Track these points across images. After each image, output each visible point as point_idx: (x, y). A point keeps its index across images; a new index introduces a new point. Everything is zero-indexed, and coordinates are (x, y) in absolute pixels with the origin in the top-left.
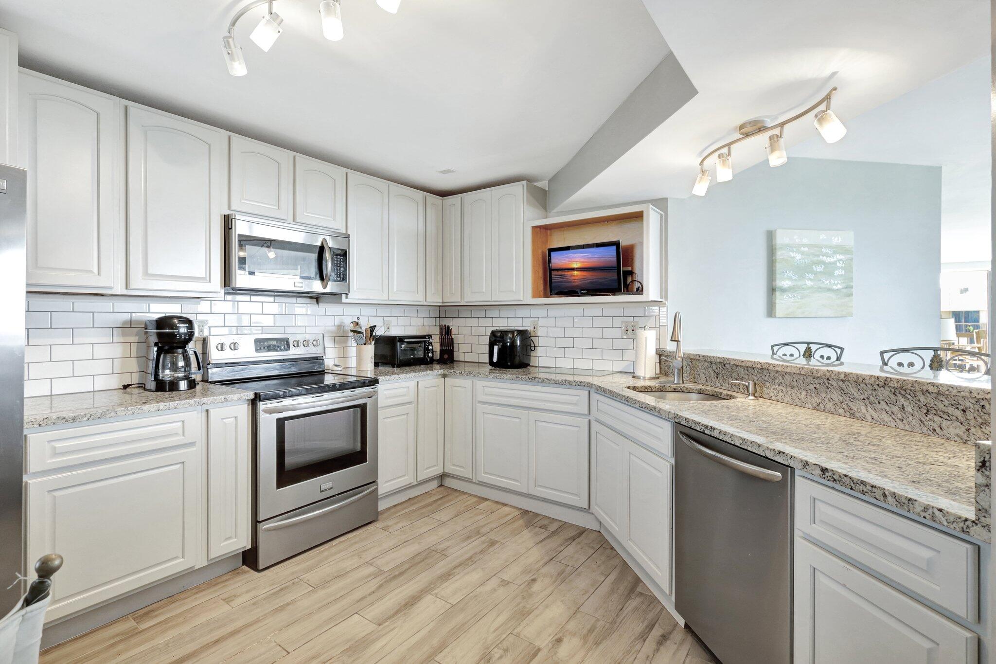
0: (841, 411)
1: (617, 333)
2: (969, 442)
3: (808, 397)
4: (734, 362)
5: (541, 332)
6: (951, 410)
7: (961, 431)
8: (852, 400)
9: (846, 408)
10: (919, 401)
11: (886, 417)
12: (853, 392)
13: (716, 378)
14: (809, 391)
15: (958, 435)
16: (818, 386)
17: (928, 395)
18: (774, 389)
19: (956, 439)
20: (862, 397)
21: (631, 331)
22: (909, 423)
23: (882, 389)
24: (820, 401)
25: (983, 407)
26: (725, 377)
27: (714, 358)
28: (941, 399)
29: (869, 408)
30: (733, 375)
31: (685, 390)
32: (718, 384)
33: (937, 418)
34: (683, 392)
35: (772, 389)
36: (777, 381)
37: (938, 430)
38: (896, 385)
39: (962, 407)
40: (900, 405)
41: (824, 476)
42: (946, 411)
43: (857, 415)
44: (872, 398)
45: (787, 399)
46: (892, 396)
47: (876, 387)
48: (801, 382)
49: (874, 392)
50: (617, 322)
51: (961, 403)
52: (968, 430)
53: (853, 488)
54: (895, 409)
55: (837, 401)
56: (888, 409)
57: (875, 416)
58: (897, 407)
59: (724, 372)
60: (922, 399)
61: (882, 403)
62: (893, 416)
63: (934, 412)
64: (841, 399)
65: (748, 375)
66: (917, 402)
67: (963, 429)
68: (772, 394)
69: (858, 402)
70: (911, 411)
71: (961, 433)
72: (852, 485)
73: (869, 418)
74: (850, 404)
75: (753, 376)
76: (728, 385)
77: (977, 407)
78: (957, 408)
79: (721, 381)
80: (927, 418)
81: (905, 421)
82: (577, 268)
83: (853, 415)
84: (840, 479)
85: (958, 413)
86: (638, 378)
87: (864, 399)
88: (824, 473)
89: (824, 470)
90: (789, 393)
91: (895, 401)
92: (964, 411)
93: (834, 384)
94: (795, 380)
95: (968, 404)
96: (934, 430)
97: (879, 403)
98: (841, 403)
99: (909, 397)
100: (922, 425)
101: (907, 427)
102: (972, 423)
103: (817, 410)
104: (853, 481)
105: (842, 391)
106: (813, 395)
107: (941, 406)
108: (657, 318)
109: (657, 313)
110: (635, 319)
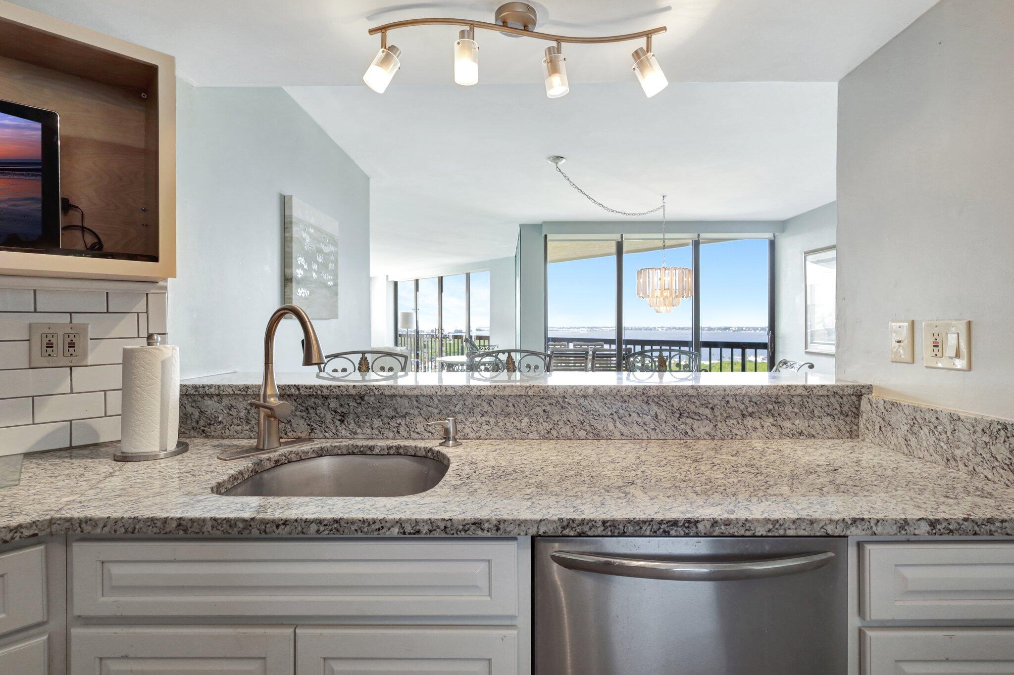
0: (582, 434)
1: (14, 353)
2: (716, 437)
3: (533, 424)
4: (393, 391)
6: (702, 410)
7: (709, 428)
8: (596, 418)
9: (588, 428)
10: (673, 406)
11: (636, 430)
12: (598, 407)
13: (338, 423)
14: (534, 417)
15: (707, 433)
16: (548, 408)
17: (681, 399)
18: (472, 422)
19: (706, 437)
20: (609, 413)
21: (62, 348)
22: (662, 431)
23: (633, 399)
24: (551, 426)
25: (728, 402)
26: (363, 418)
27: (341, 388)
28: (693, 401)
29: (618, 424)
30: (383, 413)
31: (293, 457)
32: (343, 433)
33: (689, 421)
34: (289, 462)
35: (468, 423)
36: (479, 409)
37: (690, 431)
38: (655, 393)
39: (711, 406)
40: (653, 413)
41: (934, 531)
42: (697, 411)
43: (603, 434)
44: (621, 411)
45: (497, 432)
46: (645, 407)
47: (626, 398)
48: (521, 406)
49: (624, 405)
50: (13, 326)
51: (710, 401)
52: (715, 426)
53: (978, 532)
54: (648, 419)
55: (576, 422)
56: (639, 420)
57: (625, 430)
58: (649, 417)
59: (359, 410)
60: (676, 403)
61: (633, 414)
62: (645, 427)
63: (686, 414)
64: (582, 418)
65: (418, 408)
66: (670, 408)
67: (711, 426)
68: (467, 430)
69: (603, 418)
70: (665, 418)
71: (710, 430)
72: (976, 528)
73: (618, 435)
74: (594, 423)
75: (430, 409)
76: (369, 431)
77: (723, 403)
78: (707, 407)
79: (352, 426)
80: (680, 422)
81: (658, 430)
83: (597, 436)
84: (958, 527)
85: (707, 412)
87: (612, 414)
88: (934, 528)
89: (933, 524)
90: (500, 424)
91: (647, 411)
92: (712, 409)
93: (573, 401)
94: (511, 405)
95: (716, 401)
96: (686, 433)
97: (630, 415)
98: (582, 423)
99: (662, 403)
100: (675, 430)
101: (660, 436)
102: (719, 419)
103: (547, 438)
104: (977, 523)
105: (583, 409)
106: (541, 421)
107: (693, 408)
108: (143, 317)
109: (141, 306)
110: (77, 319)
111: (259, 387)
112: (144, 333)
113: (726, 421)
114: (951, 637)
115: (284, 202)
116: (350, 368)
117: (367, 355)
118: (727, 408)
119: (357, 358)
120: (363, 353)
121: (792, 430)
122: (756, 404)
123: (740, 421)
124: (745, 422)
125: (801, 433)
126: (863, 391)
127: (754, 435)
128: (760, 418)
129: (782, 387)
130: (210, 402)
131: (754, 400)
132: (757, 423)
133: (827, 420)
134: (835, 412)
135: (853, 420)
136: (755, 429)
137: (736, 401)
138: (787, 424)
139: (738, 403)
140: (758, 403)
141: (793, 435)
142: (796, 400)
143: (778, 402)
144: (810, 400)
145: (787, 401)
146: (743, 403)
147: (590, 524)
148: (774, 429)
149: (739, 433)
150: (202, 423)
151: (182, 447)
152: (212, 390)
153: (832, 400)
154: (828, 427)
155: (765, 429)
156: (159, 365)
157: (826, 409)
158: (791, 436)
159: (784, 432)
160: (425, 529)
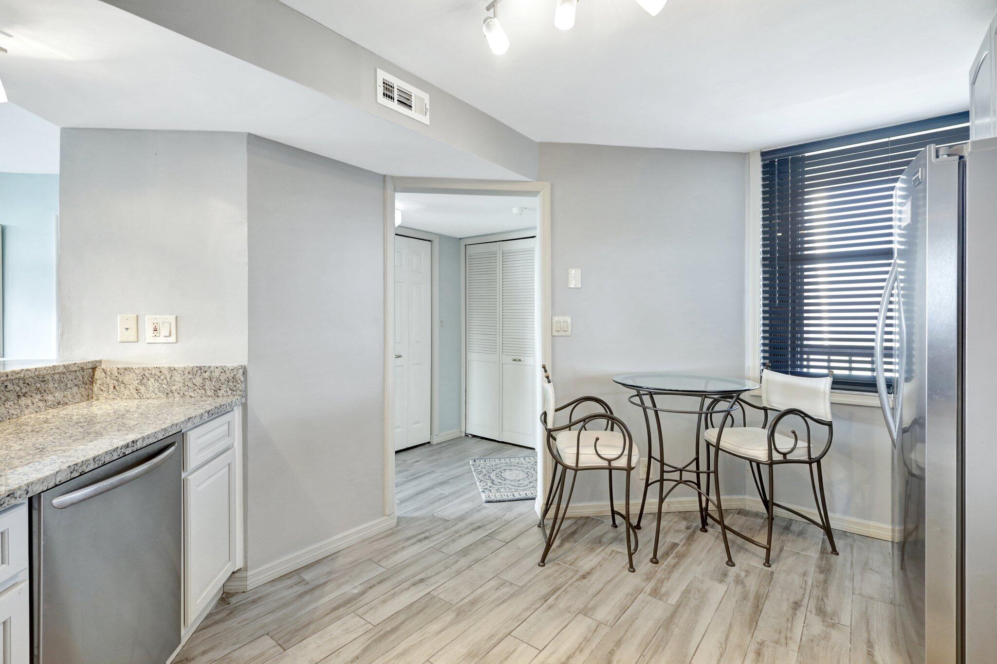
84: (214, 412)
88: (209, 414)
113: (4, 405)
118: (5, 392)
121: (53, 401)
122: (28, 384)
123: (16, 402)
124: (20, 402)
125: (59, 403)
126: (97, 364)
127: (27, 411)
128: (31, 396)
129: (50, 367)
131: (27, 382)
132: (29, 402)
133: (75, 389)
134: (80, 382)
135: (90, 386)
136: (27, 406)
137: (13, 385)
138: (50, 398)
139: (15, 386)
140: (30, 384)
141: (54, 405)
142: (56, 377)
143: (45, 381)
144: (65, 376)
145: (50, 379)
146: (19, 386)
148: (41, 404)
149: (15, 413)
153: (78, 374)
154: (75, 395)
155: (35, 404)
157: (74, 381)
158: (52, 406)
159: (48, 404)
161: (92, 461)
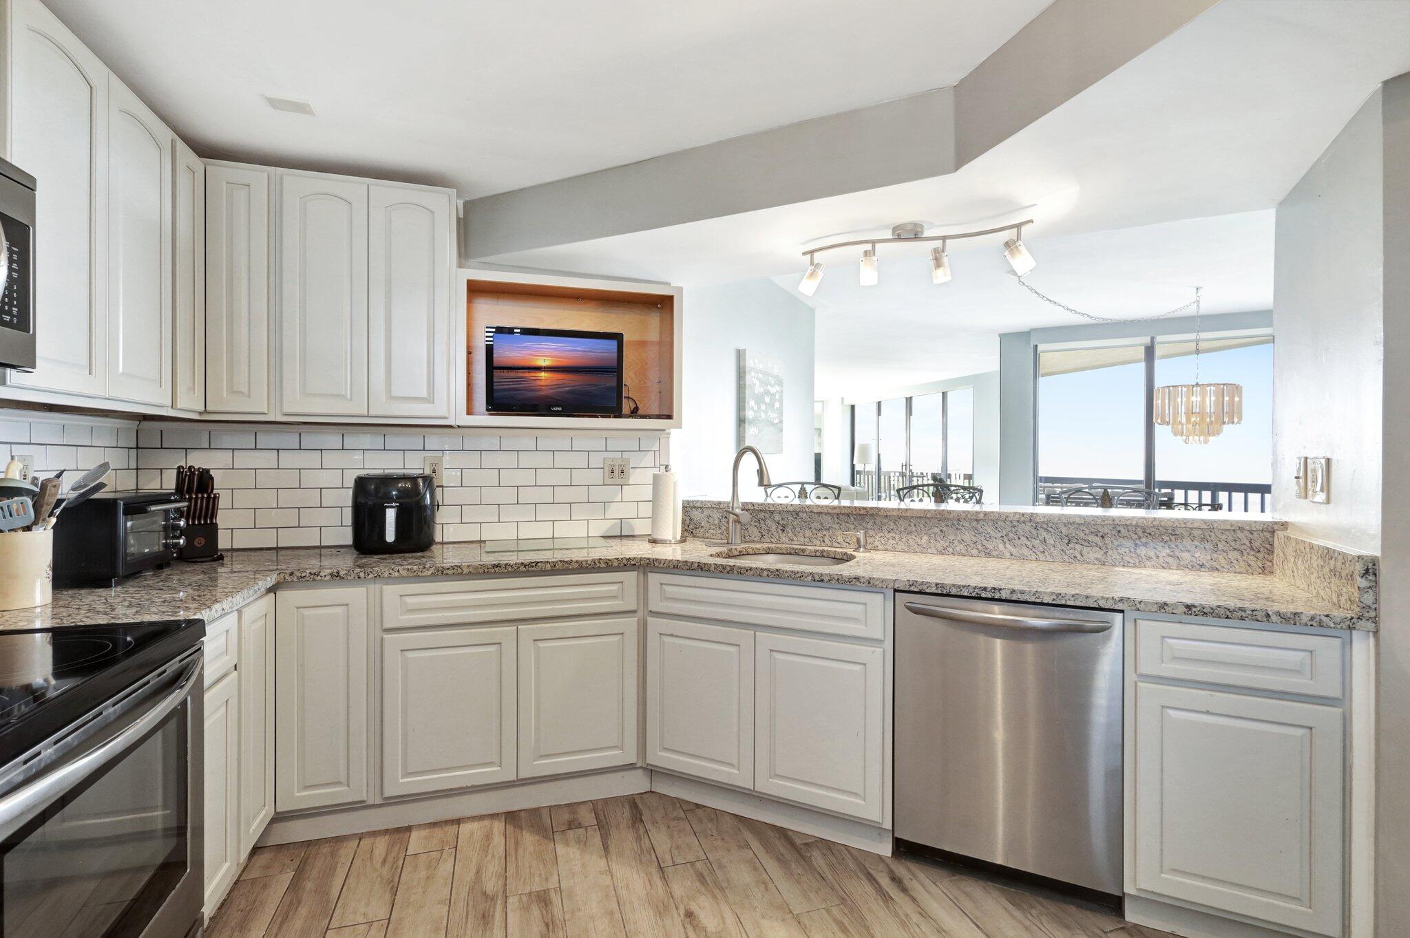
0: (975, 552)
1: (597, 476)
2: (1107, 564)
3: (931, 541)
4: (820, 509)
5: (447, 477)
6: (1091, 538)
7: (1099, 555)
8: (987, 539)
9: (980, 547)
10: (1061, 532)
11: (1026, 551)
12: (989, 530)
13: (780, 532)
14: (933, 535)
15: (1097, 559)
16: (945, 529)
17: (1070, 526)
18: (881, 537)
19: (1095, 562)
20: (1000, 535)
21: (617, 473)
22: (1050, 554)
23: (1023, 524)
24: (947, 544)
25: (1119, 531)
26: (798, 529)
27: (783, 506)
28: (1082, 529)
29: (1008, 545)
30: (813, 526)
31: (750, 551)
32: (784, 539)
33: (1078, 546)
34: (748, 554)
35: (877, 538)
36: (886, 527)
37: (1079, 557)
38: (1042, 520)
39: (1101, 534)
40: (1041, 538)
42: (1086, 539)
43: (994, 553)
44: (1011, 535)
45: (901, 546)
46: (1034, 531)
47: (1016, 524)
48: (922, 526)
49: (1013, 529)
50: (596, 460)
51: (1100, 530)
52: (1106, 553)
53: (1230, 616)
54: (1036, 542)
55: (969, 541)
56: (1028, 543)
57: (1014, 551)
58: (1038, 541)
59: (795, 523)
60: (1064, 530)
61: (1022, 538)
62: (1034, 550)
63: (1075, 541)
64: (974, 539)
65: (838, 523)
66: (1058, 534)
67: (1102, 552)
68: (877, 543)
69: (994, 540)
70: (1053, 543)
71: (1100, 556)
72: (1228, 613)
73: (1008, 555)
74: (985, 543)
75: (847, 524)
76: (802, 539)
77: (1115, 532)
78: (1097, 535)
79: (790, 534)
80: (1068, 548)
81: (1046, 553)
82: (545, 368)
83: (988, 555)
84: (1212, 611)
85: (1098, 540)
86: (663, 542)
87: (1002, 537)
90: (904, 540)
91: (1036, 535)
92: (1103, 537)
93: (967, 524)
94: (913, 525)
95: (1106, 531)
96: (1075, 557)
97: (1019, 538)
98: (975, 543)
99: (1050, 529)
100: (1063, 554)
101: (1048, 558)
102: (1109, 546)
103: (943, 554)
104: (1229, 610)
105: (976, 531)
106: (938, 539)
107: (1082, 535)
108: (657, 453)
109: (656, 447)
110: (626, 455)
111: (728, 503)
112: (657, 465)
113: (1117, 550)
114: (1211, 696)
115: (740, 355)
116: (791, 496)
117: (805, 486)
119: (797, 488)
120: (803, 484)
121: (1192, 561)
122: (1150, 534)
123: (1132, 550)
124: (1138, 551)
125: (1202, 566)
126: (1276, 527)
127: (1148, 563)
128: (1155, 548)
130: (696, 513)
131: (1148, 531)
132: (1152, 553)
133: (1234, 555)
134: (1243, 547)
135: (1266, 556)
136: (1149, 559)
137: (1128, 531)
138: (1186, 555)
139: (1130, 533)
140: (1153, 534)
141: (1193, 566)
142: (1196, 533)
143: (1176, 535)
144: (1212, 534)
145: (1186, 534)
146: (1136, 534)
147: (927, 585)
148: (1170, 560)
149: (1131, 561)
150: (691, 527)
151: (683, 540)
152: (698, 504)
153: (1240, 535)
154: (1235, 562)
155: (1161, 559)
156: (672, 485)
157: (1233, 544)
158: (1190, 567)
159: (1182, 563)
160: (826, 579)
161: (934, 585)
